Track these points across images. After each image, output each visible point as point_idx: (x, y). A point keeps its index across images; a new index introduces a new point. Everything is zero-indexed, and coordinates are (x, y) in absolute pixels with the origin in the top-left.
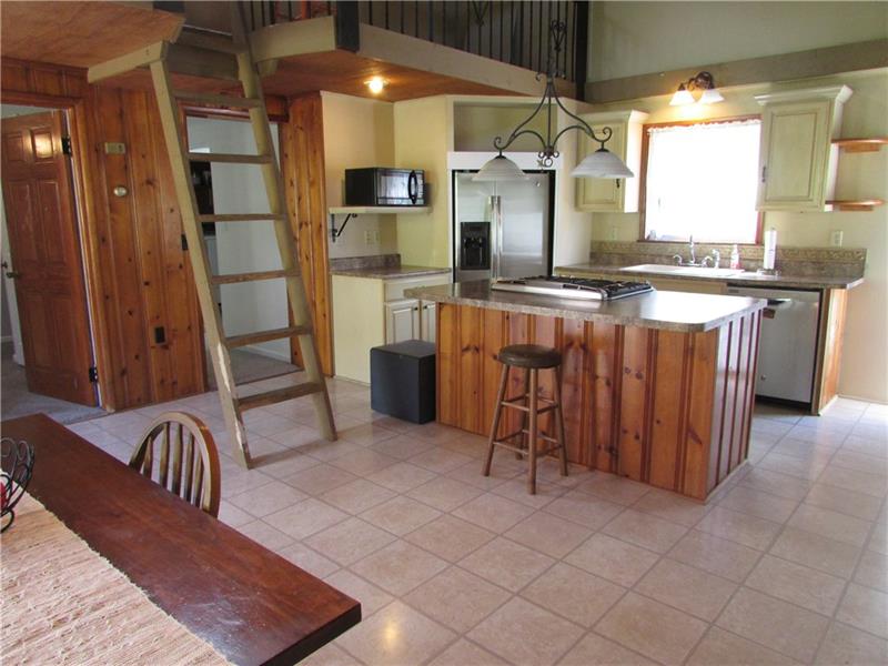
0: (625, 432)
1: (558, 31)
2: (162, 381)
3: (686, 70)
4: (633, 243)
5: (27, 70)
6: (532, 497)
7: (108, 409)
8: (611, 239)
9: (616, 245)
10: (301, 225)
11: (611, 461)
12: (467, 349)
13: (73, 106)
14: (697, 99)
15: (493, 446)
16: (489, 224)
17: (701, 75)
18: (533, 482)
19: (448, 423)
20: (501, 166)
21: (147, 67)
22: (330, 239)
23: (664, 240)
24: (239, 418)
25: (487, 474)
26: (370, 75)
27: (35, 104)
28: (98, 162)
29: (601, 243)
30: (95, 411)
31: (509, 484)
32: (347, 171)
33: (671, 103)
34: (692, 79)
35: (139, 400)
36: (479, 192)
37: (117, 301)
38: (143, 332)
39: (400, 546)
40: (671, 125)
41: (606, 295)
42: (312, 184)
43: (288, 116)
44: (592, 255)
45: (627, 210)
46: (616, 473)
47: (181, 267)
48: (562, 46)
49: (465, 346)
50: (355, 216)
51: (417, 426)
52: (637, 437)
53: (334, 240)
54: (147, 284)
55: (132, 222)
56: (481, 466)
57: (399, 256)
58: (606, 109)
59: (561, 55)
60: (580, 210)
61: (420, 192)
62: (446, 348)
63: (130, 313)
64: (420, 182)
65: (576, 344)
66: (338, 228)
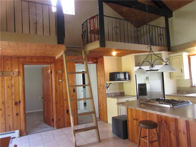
1: (161, 35)
2: (68, 122)
4: (189, 88)
5: (44, 58)
7: (55, 128)
8: (182, 86)
9: (184, 88)
10: (100, 86)
12: (135, 119)
13: (52, 64)
16: (146, 84)
19: (131, 140)
20: (140, 70)
22: (106, 89)
24: (75, 135)
27: (46, 64)
28: (57, 75)
29: (180, 88)
30: (53, 128)
32: (110, 73)
35: (62, 126)
37: (59, 104)
38: (64, 110)
41: (172, 106)
42: (102, 76)
43: (98, 62)
45: (185, 78)
47: (73, 96)
48: (162, 39)
49: (134, 118)
50: (111, 83)
51: (123, 140)
53: (107, 89)
54: (65, 100)
55: (63, 86)
57: (124, 92)
58: (177, 53)
59: (162, 41)
60: (172, 79)
61: (127, 77)
62: (130, 118)
63: (61, 106)
64: (127, 74)
65: (163, 121)
66: (108, 86)
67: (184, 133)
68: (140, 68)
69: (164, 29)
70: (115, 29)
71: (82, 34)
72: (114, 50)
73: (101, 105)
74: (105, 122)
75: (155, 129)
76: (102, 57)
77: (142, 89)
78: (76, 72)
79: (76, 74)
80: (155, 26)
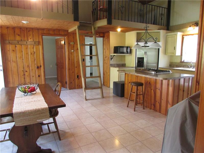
0: (157, 101)
1: (162, 15)
2: (78, 85)
3: (192, 22)
4: (179, 63)
5: (59, 31)
6: (134, 112)
7: (68, 89)
8: (174, 61)
9: (175, 63)
10: (106, 57)
11: (154, 107)
12: (130, 82)
13: (66, 36)
14: (194, 29)
15: (129, 101)
16: (144, 58)
17: (195, 23)
18: (135, 109)
19: (126, 97)
20: (137, 46)
21: (76, 30)
22: (110, 60)
23: (187, 62)
24: (85, 91)
25: (128, 107)
26: (117, 28)
27: (61, 36)
28: (69, 46)
29: (172, 62)
30: (66, 89)
31: (131, 109)
32: (114, 47)
33: (188, 30)
34: (193, 24)
35: (73, 88)
36: (142, 51)
37: (71, 70)
38: (75, 76)
39: (104, 115)
40: (189, 35)
41: (155, 73)
42: (108, 49)
43: (104, 36)
44: (170, 65)
45: (177, 55)
46: (155, 110)
48: (163, 19)
50: (115, 55)
51: (120, 98)
52: (159, 103)
54: (76, 67)
55: (74, 56)
56: (127, 105)
57: (125, 64)
58: (174, 32)
59: (163, 20)
60: (166, 55)
61: (129, 51)
62: (126, 82)
63: (73, 72)
64: (129, 49)
65: (148, 82)
66: (112, 58)
67: (159, 90)
68: (137, 44)
69: (166, 9)
70: (121, 9)
71: (92, 11)
72: (119, 27)
73: (105, 73)
74: (108, 87)
75: (141, 86)
76: (108, 32)
77: (140, 62)
78: (85, 44)
79: (86, 46)
80: (157, 6)
